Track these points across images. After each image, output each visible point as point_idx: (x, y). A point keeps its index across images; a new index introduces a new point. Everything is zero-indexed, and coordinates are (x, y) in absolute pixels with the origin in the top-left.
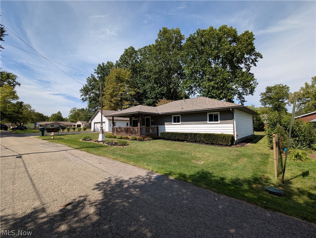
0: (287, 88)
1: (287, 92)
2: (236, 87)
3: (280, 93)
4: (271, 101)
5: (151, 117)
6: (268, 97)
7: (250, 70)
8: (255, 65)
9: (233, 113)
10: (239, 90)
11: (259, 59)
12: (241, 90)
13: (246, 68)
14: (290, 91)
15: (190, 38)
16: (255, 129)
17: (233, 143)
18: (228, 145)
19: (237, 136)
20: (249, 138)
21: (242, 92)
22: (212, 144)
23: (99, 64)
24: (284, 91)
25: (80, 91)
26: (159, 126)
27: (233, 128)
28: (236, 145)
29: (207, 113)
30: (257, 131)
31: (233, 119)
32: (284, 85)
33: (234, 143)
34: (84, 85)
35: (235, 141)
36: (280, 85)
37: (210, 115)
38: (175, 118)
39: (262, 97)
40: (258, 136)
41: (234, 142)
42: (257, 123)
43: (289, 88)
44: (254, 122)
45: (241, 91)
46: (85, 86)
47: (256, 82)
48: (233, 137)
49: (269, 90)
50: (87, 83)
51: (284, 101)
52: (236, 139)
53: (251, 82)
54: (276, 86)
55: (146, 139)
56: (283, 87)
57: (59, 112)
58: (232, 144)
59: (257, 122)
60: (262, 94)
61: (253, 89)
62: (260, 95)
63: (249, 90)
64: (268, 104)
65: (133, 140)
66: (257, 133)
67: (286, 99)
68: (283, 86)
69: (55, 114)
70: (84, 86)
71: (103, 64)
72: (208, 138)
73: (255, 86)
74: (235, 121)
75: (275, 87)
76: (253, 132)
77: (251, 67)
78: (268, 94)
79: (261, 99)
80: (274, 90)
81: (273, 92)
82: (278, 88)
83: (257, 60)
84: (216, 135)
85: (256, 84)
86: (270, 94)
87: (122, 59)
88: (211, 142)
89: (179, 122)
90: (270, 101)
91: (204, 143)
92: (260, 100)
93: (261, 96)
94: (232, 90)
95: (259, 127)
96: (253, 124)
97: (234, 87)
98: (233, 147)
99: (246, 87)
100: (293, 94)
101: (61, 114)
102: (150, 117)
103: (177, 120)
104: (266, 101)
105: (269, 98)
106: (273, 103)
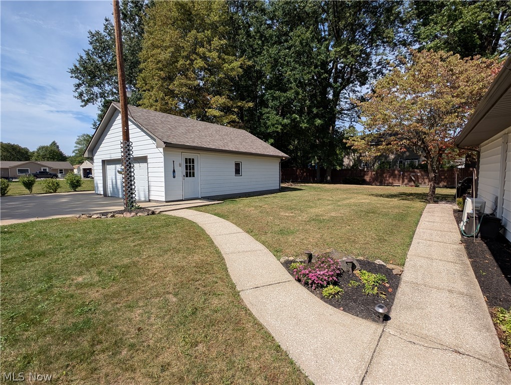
57: (54, 144)
101: (58, 147)
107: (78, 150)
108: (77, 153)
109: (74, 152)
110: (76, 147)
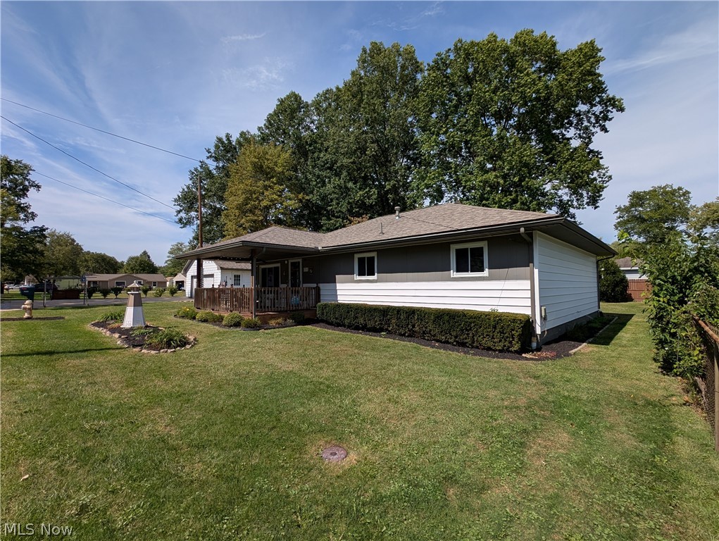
0: (684, 194)
1: (684, 205)
2: (554, 188)
3: (666, 206)
4: (643, 226)
5: (304, 260)
6: (635, 216)
7: (590, 141)
8: (604, 129)
9: (530, 245)
10: (561, 196)
11: (614, 113)
12: (566, 194)
13: (580, 137)
14: (692, 202)
15: (436, 62)
16: (604, 296)
17: (531, 342)
18: (511, 352)
19: (544, 319)
20: (585, 322)
21: (568, 201)
22: (462, 344)
23: (217, 138)
24: (677, 201)
25: (176, 200)
26: (321, 286)
27: (528, 294)
28: (539, 349)
29: (451, 246)
30: (608, 301)
31: (531, 265)
32: (675, 187)
33: (534, 345)
34: (185, 187)
35: (536, 335)
36: (665, 187)
37: (458, 251)
38: (361, 261)
39: (620, 217)
40: (613, 315)
41: (534, 339)
42: (607, 281)
43: (689, 193)
44: (599, 277)
45: (565, 198)
46: (186, 190)
47: (607, 174)
48: (528, 324)
49: (638, 198)
50: (190, 182)
51: (677, 226)
52: (538, 331)
53: (592, 175)
54: (655, 191)
55: (273, 323)
56: (673, 192)
57: (145, 253)
58: (525, 348)
59: (609, 277)
60: (619, 209)
61: (599, 192)
62: (616, 212)
63: (588, 194)
64: (636, 233)
65: (231, 326)
66: (609, 308)
67: (682, 222)
68: (675, 190)
69: (137, 258)
70: (184, 189)
71: (228, 136)
72: (446, 326)
73: (605, 185)
74: (536, 271)
75: (653, 193)
76: (597, 303)
77: (593, 134)
78: (636, 210)
79: (618, 223)
80: (650, 199)
81: (649, 204)
82: (662, 195)
83: (610, 115)
84: (471, 318)
85: (606, 179)
86: (640, 209)
87: (271, 124)
88: (456, 337)
89: (374, 275)
90: (639, 228)
91: (438, 341)
92: (615, 225)
93: (618, 214)
94: (544, 195)
95: (613, 290)
96: (598, 282)
97: (548, 187)
98: (526, 359)
99: (580, 186)
100: (701, 209)
101: (149, 257)
102: (300, 260)
103: (367, 268)
104: (629, 226)
105: (638, 219)
106: (649, 232)
107: (170, 260)
108: (169, 264)
109: (166, 262)
110: (169, 257)
